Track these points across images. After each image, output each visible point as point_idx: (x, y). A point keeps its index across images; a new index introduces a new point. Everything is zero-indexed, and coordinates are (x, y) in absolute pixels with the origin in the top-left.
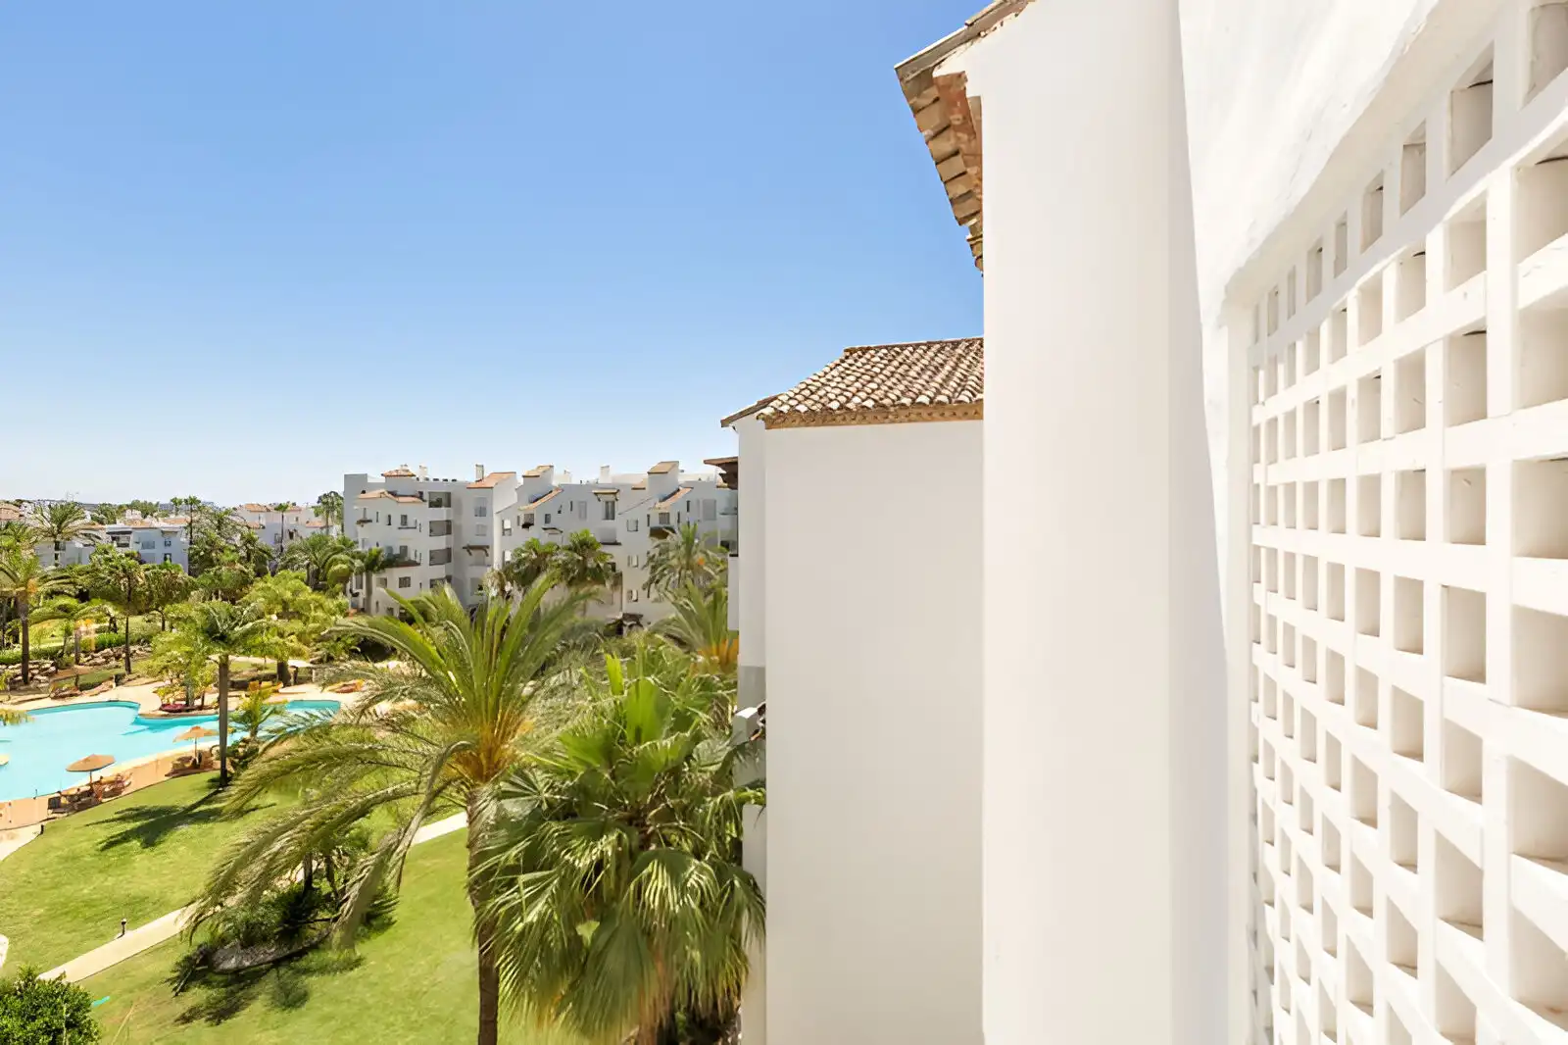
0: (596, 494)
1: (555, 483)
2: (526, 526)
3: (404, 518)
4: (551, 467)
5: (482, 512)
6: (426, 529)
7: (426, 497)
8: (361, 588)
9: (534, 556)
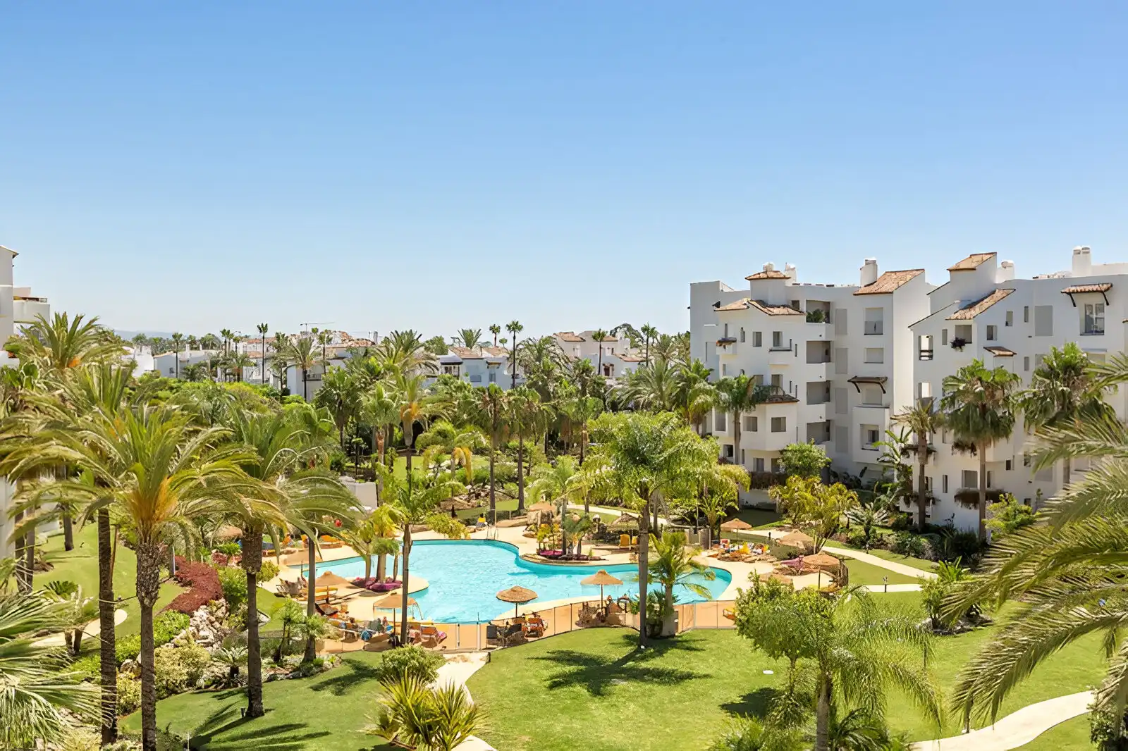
0: (1069, 294)
1: (999, 279)
2: (958, 344)
3: (777, 336)
4: (994, 254)
5: (875, 328)
6: (803, 351)
7: (803, 307)
8: (724, 430)
9: (979, 389)
